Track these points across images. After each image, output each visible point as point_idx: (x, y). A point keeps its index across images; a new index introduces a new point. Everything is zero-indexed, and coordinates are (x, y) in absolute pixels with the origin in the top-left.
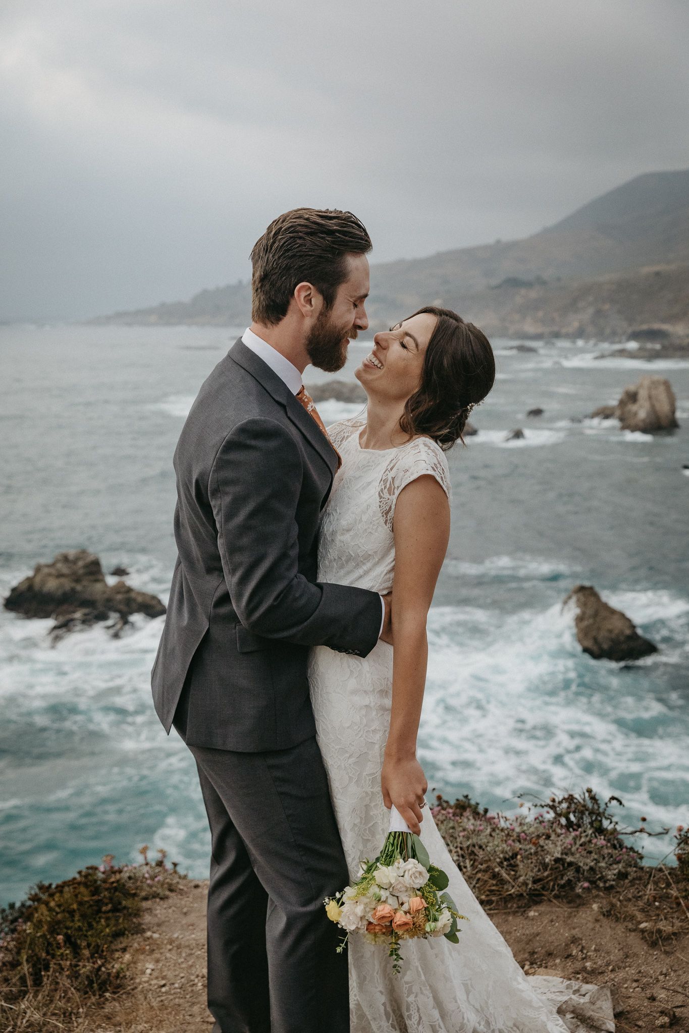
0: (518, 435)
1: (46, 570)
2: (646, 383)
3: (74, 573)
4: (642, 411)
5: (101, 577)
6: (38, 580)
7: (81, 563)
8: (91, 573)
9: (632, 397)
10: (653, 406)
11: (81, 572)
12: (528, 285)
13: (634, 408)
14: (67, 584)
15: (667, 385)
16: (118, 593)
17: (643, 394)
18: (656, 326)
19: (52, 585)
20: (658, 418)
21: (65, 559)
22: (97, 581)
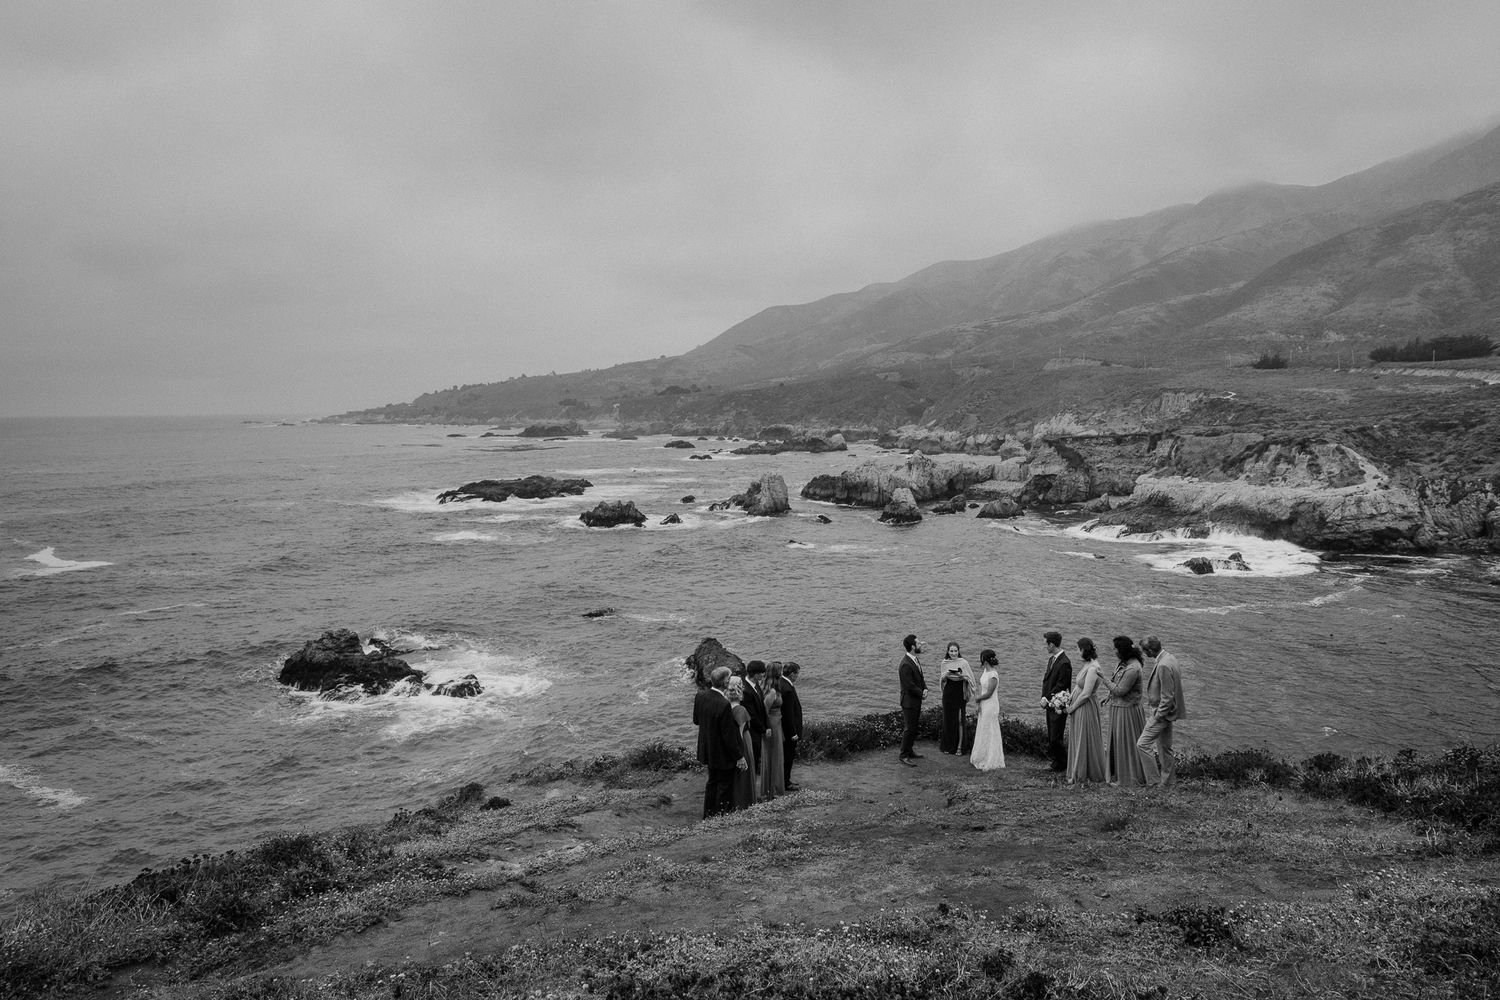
0: (674, 519)
1: (314, 645)
2: (766, 478)
3: (338, 646)
4: (764, 499)
5: (359, 649)
6: (308, 653)
7: (343, 639)
8: (352, 646)
9: (756, 488)
10: (772, 495)
11: (343, 645)
12: (687, 392)
13: (758, 496)
14: (333, 656)
15: (780, 479)
16: (373, 660)
17: (764, 486)
18: (781, 426)
19: (320, 656)
20: (775, 503)
21: (330, 635)
22: (355, 652)
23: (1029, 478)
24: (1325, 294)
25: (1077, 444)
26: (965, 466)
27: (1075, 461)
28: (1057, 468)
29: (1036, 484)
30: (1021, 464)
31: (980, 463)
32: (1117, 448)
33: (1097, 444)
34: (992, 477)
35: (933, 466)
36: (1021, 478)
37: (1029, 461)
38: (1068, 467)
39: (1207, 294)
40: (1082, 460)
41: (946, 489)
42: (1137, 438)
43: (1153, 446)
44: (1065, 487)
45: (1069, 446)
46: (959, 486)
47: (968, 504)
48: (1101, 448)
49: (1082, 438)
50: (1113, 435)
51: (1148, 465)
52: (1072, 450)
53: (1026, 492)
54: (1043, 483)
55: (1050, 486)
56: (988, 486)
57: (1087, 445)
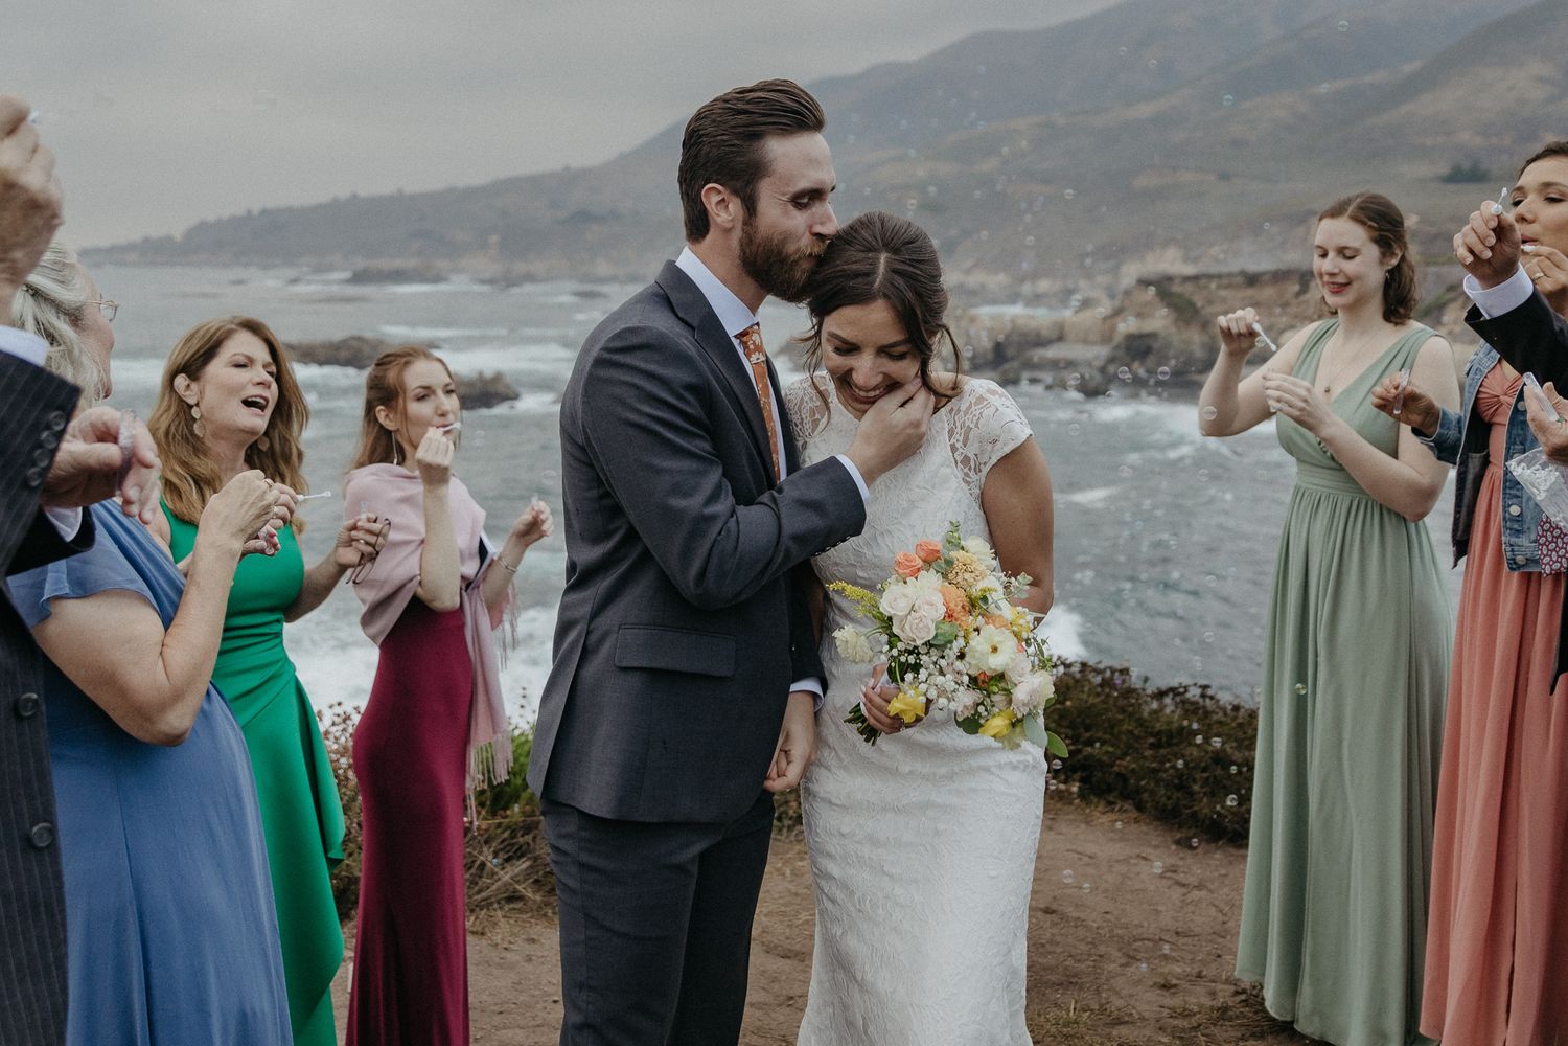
12: (602, 219)
23: (1118, 338)
24: (1540, 79)
25: (1188, 288)
26: (1021, 322)
27: (1186, 312)
28: (1159, 321)
29: (1128, 349)
30: (1105, 319)
31: (1041, 317)
32: (1250, 292)
33: (1219, 287)
34: (1060, 338)
35: (973, 320)
36: (1106, 339)
37: (1118, 312)
38: (1176, 321)
39: (1368, 79)
40: (1196, 311)
41: (990, 356)
42: (1279, 277)
43: (1304, 289)
44: (1171, 352)
45: (1176, 288)
46: (1010, 352)
47: (1026, 375)
48: (1223, 293)
49: (1195, 279)
50: (1243, 273)
51: (1296, 316)
52: (1181, 296)
53: (1112, 360)
54: (1139, 348)
55: (1147, 351)
56: (1052, 352)
57: (1205, 287)
